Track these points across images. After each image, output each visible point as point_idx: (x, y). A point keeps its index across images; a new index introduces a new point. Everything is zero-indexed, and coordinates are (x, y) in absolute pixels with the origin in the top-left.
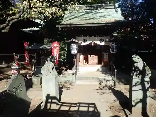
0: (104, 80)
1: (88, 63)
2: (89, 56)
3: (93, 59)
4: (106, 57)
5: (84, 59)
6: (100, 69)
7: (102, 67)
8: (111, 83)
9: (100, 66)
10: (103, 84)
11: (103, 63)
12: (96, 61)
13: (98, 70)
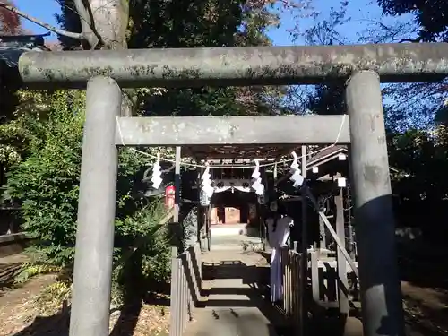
0: (251, 243)
1: (224, 222)
2: (226, 209)
3: (233, 214)
4: (252, 211)
5: (218, 214)
6: (245, 231)
7: (247, 227)
8: (260, 247)
9: (245, 225)
10: (248, 248)
11: (248, 221)
12: (238, 218)
13: (241, 233)
